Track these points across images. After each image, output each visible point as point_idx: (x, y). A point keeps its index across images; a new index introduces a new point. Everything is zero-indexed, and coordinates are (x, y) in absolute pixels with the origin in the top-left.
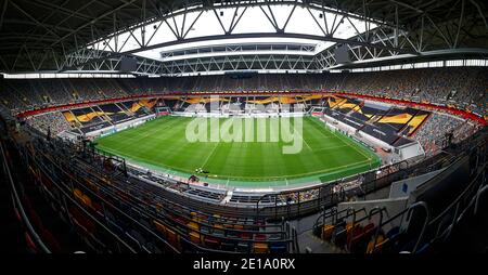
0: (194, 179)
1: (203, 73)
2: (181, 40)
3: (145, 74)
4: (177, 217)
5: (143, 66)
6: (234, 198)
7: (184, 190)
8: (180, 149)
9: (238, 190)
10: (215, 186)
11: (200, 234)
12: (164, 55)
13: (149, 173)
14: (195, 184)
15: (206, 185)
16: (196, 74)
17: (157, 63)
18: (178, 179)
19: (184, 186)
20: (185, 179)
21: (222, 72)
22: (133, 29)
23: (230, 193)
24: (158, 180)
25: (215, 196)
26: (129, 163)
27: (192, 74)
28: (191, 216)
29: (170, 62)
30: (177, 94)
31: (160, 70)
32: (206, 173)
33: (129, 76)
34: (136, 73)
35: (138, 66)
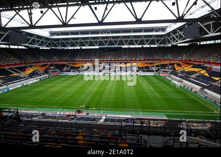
0: (79, 112)
1: (83, 48)
2: (65, 25)
3: (37, 46)
4: (68, 135)
5: (34, 41)
6: (106, 120)
7: (72, 119)
8: (69, 95)
9: (109, 115)
10: (93, 114)
11: (85, 141)
12: (53, 34)
13: (43, 114)
14: (80, 114)
15: (87, 114)
16: (79, 48)
17: (47, 39)
18: (67, 113)
19: (72, 117)
20: (73, 113)
21: (97, 47)
23: (104, 117)
24: (52, 118)
25: (94, 119)
27: (75, 48)
28: (78, 133)
29: (59, 39)
30: (65, 61)
31: (50, 44)
32: (87, 107)
33: (20, 47)
34: (27, 45)
35: (28, 40)
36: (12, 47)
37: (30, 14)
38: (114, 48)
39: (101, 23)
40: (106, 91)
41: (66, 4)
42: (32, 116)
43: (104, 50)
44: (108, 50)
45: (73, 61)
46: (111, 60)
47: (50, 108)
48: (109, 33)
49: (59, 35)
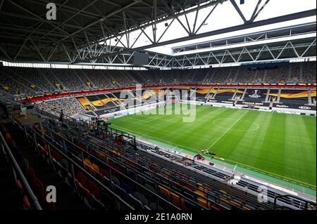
0: (199, 157)
1: (214, 66)
2: (192, 36)
3: (157, 67)
4: (185, 185)
5: (155, 60)
6: (241, 183)
7: (190, 165)
8: (188, 132)
9: (247, 177)
10: (221, 166)
11: (208, 201)
12: (176, 50)
13: (156, 148)
14: (200, 161)
15: (211, 164)
16: (207, 66)
17: (169, 57)
18: (184, 155)
19: (189, 162)
20: (191, 156)
21: (237, 64)
22: (144, 27)
23: (237, 178)
24: (165, 155)
25: (221, 175)
26: (139, 139)
27: (203, 67)
28: (198, 186)
29: (182, 57)
30: (187, 85)
31: (171, 63)
32: (212, 154)
33: (142, 69)
34: (148, 66)
35: (150, 60)
36: (135, 69)
37: (154, 30)
38: (271, 63)
39: (249, 24)
40: (246, 136)
41: (196, 6)
42: (146, 148)
43: (249, 69)
44: (258, 69)
45: (197, 85)
46: (262, 85)
47: (164, 142)
48: (263, 38)
49: (182, 51)
